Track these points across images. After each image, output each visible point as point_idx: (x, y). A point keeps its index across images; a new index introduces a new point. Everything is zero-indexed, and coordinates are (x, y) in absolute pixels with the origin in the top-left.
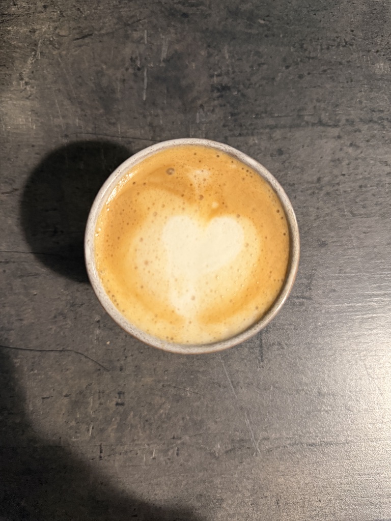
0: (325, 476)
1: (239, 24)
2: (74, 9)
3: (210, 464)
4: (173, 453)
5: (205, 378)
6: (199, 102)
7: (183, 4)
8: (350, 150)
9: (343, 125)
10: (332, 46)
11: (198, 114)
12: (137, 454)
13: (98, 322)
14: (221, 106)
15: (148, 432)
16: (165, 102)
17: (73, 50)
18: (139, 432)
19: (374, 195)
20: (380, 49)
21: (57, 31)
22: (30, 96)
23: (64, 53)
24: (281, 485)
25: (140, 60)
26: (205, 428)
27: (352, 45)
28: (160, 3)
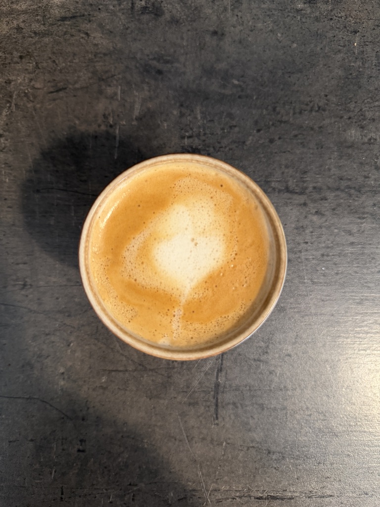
1: (213, 83)
2: (49, 61)
4: (129, 498)
5: (162, 432)
7: (159, 61)
8: (315, 218)
9: (310, 193)
10: (305, 111)
12: (95, 497)
13: (63, 373)
15: (106, 478)
17: (47, 104)
18: (97, 478)
19: (335, 264)
20: (352, 116)
21: (32, 84)
22: (4, 149)
23: (38, 106)
25: (113, 117)
26: (160, 477)
27: (324, 110)
28: (134, 58)
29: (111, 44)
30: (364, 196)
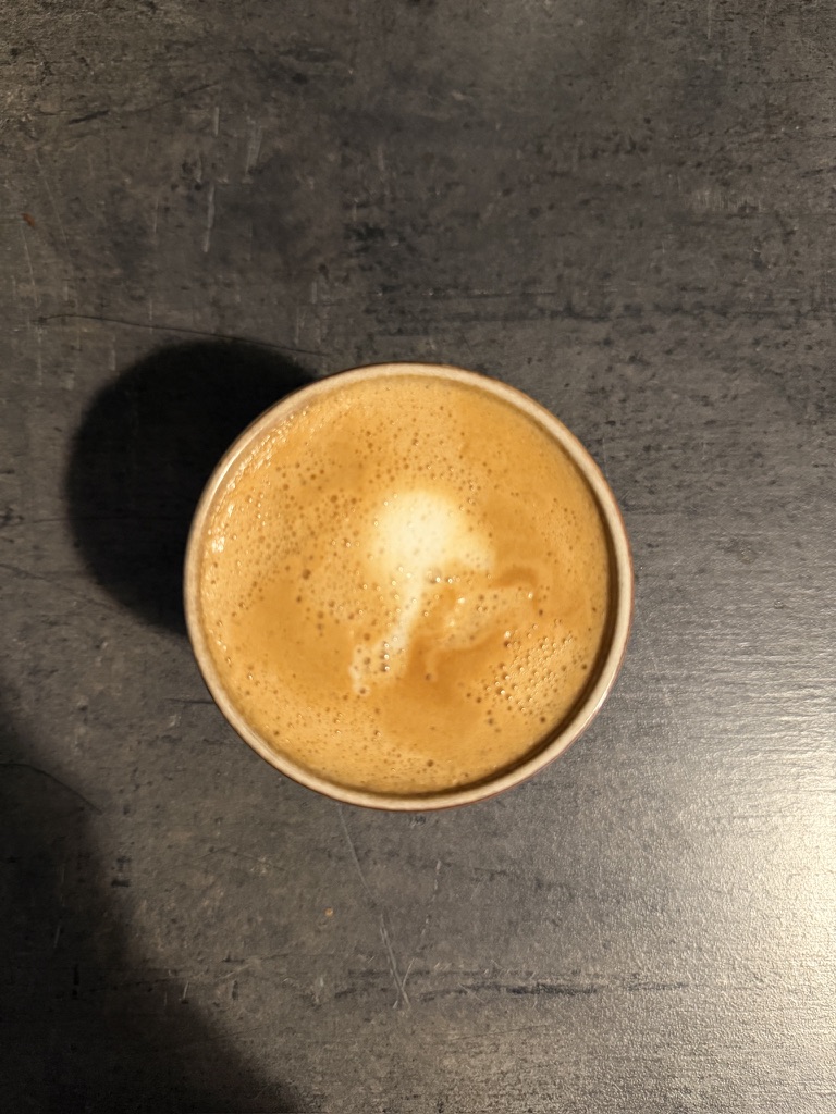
0: (542, 1058)
1: (411, 99)
2: (72, 59)
3: (302, 1019)
4: (226, 992)
5: (300, 837)
6: (319, 260)
7: (298, 57)
8: (630, 371)
9: (618, 317)
10: (603, 151)
11: (314, 285)
12: (150, 990)
13: (84, 709)
14: (363, 269)
15: (175, 945)
16: (248, 257)
17: (66, 143)
18: (156, 945)
19: (675, 467)
20: (704, 161)
21: (35, 105)
23: (48, 148)
24: (450, 1072)
25: (203, 169)
26: (294, 943)
27: (644, 150)
28: (249, 51)
29: (201, 25)
30: (735, 323)
